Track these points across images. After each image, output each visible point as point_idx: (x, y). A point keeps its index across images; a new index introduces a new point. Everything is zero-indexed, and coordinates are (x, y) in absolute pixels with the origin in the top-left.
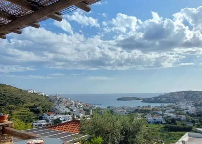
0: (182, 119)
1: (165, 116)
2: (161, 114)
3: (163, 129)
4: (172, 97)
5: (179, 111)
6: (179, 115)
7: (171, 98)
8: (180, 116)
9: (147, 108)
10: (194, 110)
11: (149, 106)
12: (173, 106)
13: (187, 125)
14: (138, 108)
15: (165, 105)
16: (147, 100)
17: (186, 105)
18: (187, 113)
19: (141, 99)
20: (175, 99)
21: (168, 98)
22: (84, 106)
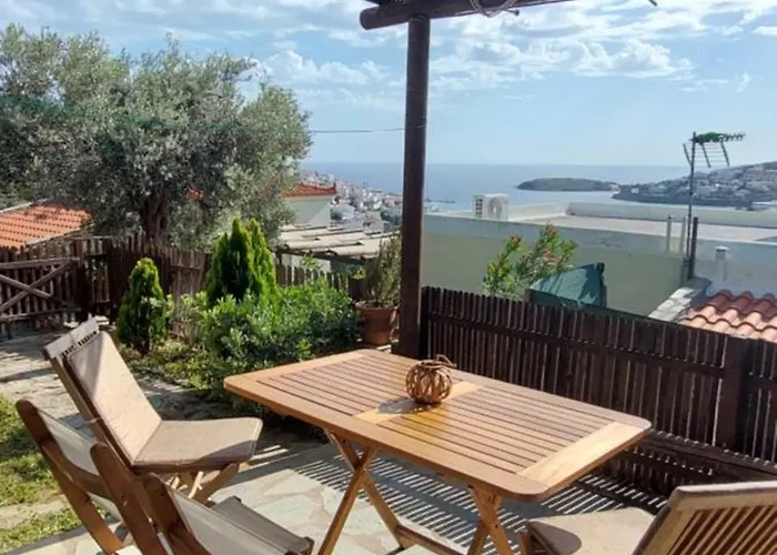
4: (741, 184)
7: (735, 188)
16: (634, 191)
19: (613, 186)
20: (753, 190)
21: (725, 188)
22: (388, 205)
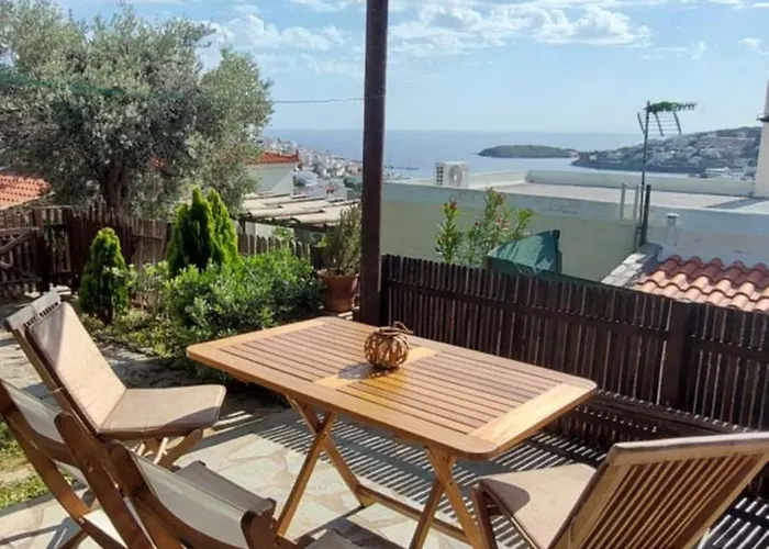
4: (695, 151)
7: (690, 154)
16: (593, 158)
19: (572, 153)
20: (707, 157)
21: (680, 155)
22: (350, 172)
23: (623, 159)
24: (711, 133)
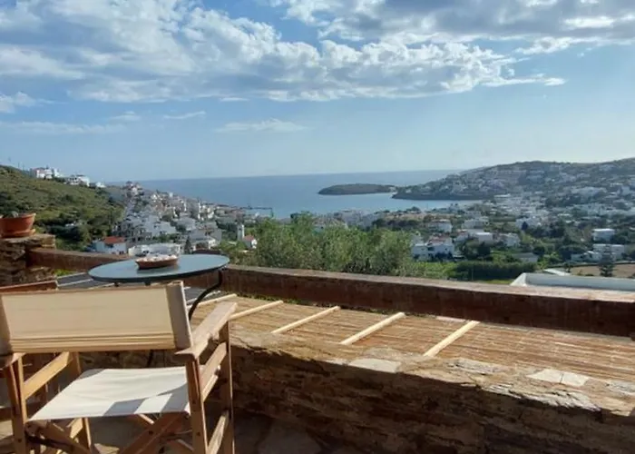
0: (509, 245)
1: (461, 238)
2: (450, 231)
3: (454, 273)
4: (484, 182)
5: (499, 222)
6: (501, 234)
7: (480, 186)
8: (504, 238)
9: (411, 217)
10: (543, 219)
11: (414, 209)
12: (486, 207)
13: (520, 262)
14: (382, 217)
15: (463, 205)
16: (409, 191)
17: (522, 203)
18: (525, 226)
19: (392, 189)
20: (493, 186)
21: (472, 185)
22: (218, 215)
23: (432, 191)
24: (493, 167)
